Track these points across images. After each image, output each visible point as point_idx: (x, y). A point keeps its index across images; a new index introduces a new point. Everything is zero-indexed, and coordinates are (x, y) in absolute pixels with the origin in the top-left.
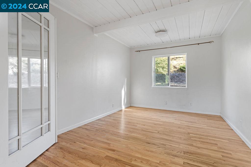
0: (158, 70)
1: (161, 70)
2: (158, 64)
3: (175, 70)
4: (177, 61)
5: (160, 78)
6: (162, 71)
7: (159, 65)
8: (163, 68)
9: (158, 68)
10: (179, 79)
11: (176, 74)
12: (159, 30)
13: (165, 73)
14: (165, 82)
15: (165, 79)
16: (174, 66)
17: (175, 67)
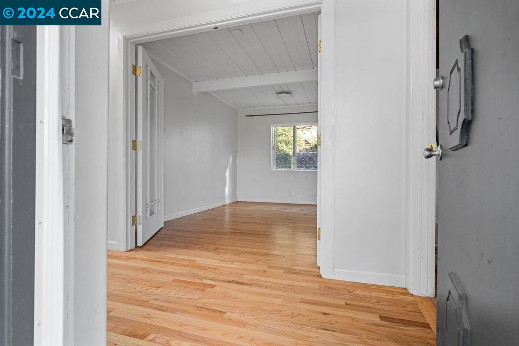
0: (278, 146)
1: (283, 147)
2: (279, 136)
3: (308, 147)
4: (312, 131)
5: (283, 160)
6: (285, 149)
7: (281, 138)
8: (287, 143)
9: (279, 144)
10: (313, 163)
11: (309, 155)
12: (281, 91)
13: (291, 152)
14: (290, 167)
15: (290, 162)
16: (306, 141)
17: (307, 143)
